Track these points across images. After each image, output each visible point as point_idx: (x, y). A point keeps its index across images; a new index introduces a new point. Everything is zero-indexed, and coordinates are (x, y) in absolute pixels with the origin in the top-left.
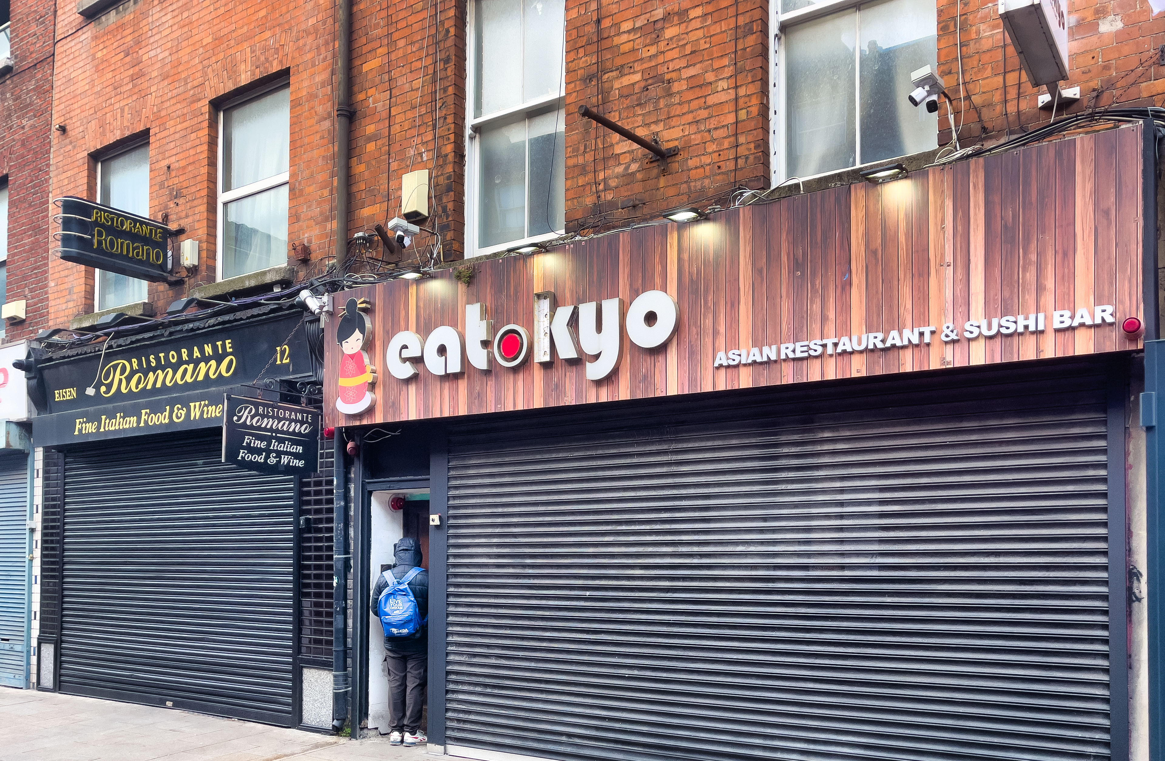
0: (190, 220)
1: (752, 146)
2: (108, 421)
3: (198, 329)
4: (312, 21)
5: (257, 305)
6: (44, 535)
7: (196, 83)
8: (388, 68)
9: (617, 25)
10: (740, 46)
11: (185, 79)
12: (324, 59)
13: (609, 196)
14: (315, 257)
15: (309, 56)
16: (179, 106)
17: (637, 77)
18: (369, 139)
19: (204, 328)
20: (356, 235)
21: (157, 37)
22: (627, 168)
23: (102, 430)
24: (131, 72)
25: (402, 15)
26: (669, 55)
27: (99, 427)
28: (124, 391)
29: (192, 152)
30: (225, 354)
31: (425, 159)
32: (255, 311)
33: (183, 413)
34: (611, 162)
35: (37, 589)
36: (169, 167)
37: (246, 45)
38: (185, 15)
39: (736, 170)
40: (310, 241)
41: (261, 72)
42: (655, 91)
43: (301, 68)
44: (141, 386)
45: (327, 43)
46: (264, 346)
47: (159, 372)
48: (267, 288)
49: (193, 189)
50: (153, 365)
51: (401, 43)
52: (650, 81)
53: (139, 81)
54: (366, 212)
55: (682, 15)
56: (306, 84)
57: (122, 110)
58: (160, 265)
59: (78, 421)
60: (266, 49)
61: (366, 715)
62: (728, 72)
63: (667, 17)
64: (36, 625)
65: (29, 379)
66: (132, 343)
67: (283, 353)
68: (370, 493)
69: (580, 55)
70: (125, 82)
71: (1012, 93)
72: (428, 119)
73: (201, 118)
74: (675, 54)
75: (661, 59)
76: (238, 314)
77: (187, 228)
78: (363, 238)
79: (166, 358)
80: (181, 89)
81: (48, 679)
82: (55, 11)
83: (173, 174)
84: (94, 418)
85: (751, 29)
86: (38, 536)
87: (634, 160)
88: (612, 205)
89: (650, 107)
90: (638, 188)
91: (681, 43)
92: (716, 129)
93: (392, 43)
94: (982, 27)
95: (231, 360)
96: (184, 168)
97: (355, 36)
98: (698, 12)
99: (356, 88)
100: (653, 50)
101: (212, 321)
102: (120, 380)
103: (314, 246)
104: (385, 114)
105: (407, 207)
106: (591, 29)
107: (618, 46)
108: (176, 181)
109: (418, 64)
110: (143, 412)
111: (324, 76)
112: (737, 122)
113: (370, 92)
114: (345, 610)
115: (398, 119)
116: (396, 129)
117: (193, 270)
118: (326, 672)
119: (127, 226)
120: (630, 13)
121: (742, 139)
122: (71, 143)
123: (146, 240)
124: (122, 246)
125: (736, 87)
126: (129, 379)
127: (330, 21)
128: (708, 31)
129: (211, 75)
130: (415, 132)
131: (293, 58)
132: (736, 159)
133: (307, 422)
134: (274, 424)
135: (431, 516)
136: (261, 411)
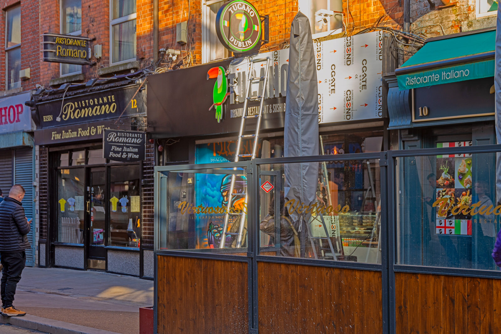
0: (98, 34)
2: (65, 133)
3: (101, 90)
5: (124, 79)
19: (104, 89)
20: (161, 50)
23: (63, 138)
27: (61, 136)
28: (72, 118)
31: (186, 16)
32: (122, 83)
33: (95, 131)
36: (89, 7)
40: (145, 49)
44: (79, 116)
46: (127, 99)
47: (86, 109)
48: (129, 71)
50: (84, 106)
54: (165, 38)
58: (85, 58)
59: (53, 133)
64: (37, 233)
65: (32, 111)
67: (134, 103)
71: (362, 13)
76: (117, 83)
77: (97, 38)
79: (89, 102)
83: (91, 10)
84: (59, 132)
86: (38, 190)
95: (114, 105)
96: (95, 7)
101: (106, 86)
102: (71, 112)
103: (147, 51)
105: (179, 40)
110: (79, 129)
117: (99, 59)
119: (70, 42)
123: (79, 47)
124: (69, 52)
126: (74, 112)
130: (181, 2)
133: (140, 138)
134: (125, 140)
135: (188, 179)
136: (119, 134)
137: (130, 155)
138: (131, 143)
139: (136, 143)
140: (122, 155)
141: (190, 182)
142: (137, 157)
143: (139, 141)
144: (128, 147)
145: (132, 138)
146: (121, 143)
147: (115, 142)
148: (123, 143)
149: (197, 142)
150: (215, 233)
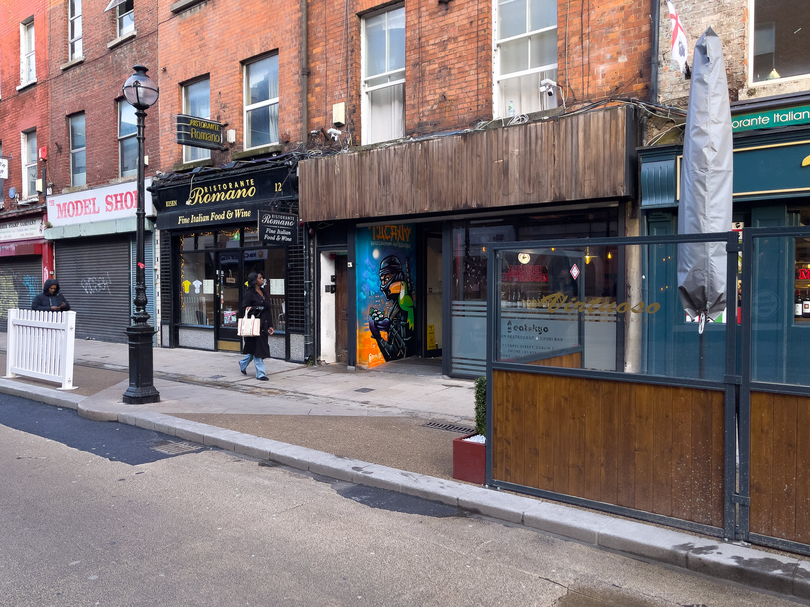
0: (231, 119)
1: (484, 100)
2: (195, 218)
3: (237, 174)
4: (288, 27)
5: (265, 163)
6: (161, 272)
7: (232, 52)
8: (324, 52)
9: (428, 41)
10: (479, 56)
11: (227, 50)
12: (295, 45)
13: (425, 120)
14: (292, 140)
15: (287, 44)
16: (224, 63)
17: (437, 66)
18: (317, 86)
19: (240, 173)
20: (312, 132)
21: (212, 27)
22: (432, 107)
23: (192, 222)
24: (199, 43)
25: (331, 27)
26: (450, 57)
27: (190, 220)
28: (200, 202)
29: (231, 86)
30: (251, 186)
31: (343, 97)
32: (264, 166)
33: (232, 214)
34: (425, 104)
35: (159, 298)
36: (220, 93)
37: (257, 35)
38: (226, 17)
39: (477, 111)
40: (289, 133)
41: (265, 49)
42: (444, 72)
43: (284, 49)
44: (209, 200)
45: (296, 37)
46: (269, 183)
47: (218, 193)
48: (270, 154)
49: (232, 104)
50: (215, 190)
51: (331, 41)
52: (442, 68)
53: (203, 48)
54: (315, 120)
55: (455, 39)
56: (286, 57)
57: (196, 63)
58: (218, 143)
59: (180, 217)
60: (266, 38)
61: (320, 354)
62: (474, 67)
63: (449, 39)
64: (159, 316)
65: (153, 196)
66: (205, 179)
67: (278, 186)
68: (320, 252)
69: (412, 54)
70: (196, 48)
71: (586, 86)
72: (344, 78)
73: (235, 70)
74: (452, 56)
75: (446, 58)
76: (256, 167)
77: (229, 123)
78: (315, 133)
79: (222, 187)
80: (225, 54)
81: (166, 342)
82: (158, 8)
83: (222, 96)
84: (188, 216)
85: (484, 49)
86: (159, 273)
87: (435, 104)
88: (426, 123)
89: (442, 80)
90: (437, 116)
91: (455, 52)
92: (470, 92)
93: (327, 41)
94: (575, 56)
95: (253, 189)
96: (227, 93)
97: (310, 36)
98: (462, 38)
99: (310, 61)
100: (443, 54)
101: (244, 170)
102: (199, 197)
103: (292, 134)
104: (324, 74)
105: (335, 121)
106: (416, 42)
107: (428, 51)
108: (224, 99)
109: (339, 52)
110: (212, 213)
111: (295, 53)
112: (478, 90)
113: (317, 63)
114: (310, 306)
115: (330, 77)
116: (329, 82)
117: (232, 145)
118: (301, 335)
119: (204, 126)
120: (433, 36)
121: (480, 97)
122: (169, 77)
123: (212, 131)
124: (203, 136)
125: (478, 74)
126: (203, 197)
127: (297, 27)
128: (466, 47)
129: (240, 49)
130: (337, 83)
131: (280, 44)
132: (478, 106)
133: (292, 220)
134: (278, 222)
135: (348, 263)
136: (273, 216)
137: (283, 238)
138: (284, 226)
139: (289, 226)
140: (276, 237)
141: (351, 266)
142: (290, 240)
143: (291, 224)
144: (282, 230)
145: (285, 220)
146: (275, 225)
147: (269, 224)
148: (277, 225)
149: (358, 225)
150: (375, 317)
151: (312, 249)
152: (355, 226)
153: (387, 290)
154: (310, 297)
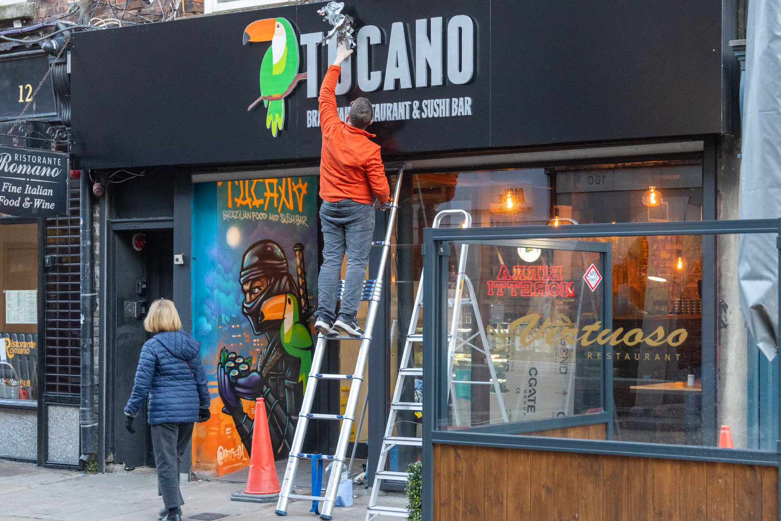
46: (7, 83)
48: (7, 23)
61: (113, 450)
67: (26, 91)
68: (114, 233)
114: (92, 346)
118: (73, 409)
133: (57, 166)
134: (27, 169)
135: (176, 256)
136: (16, 158)
137: (37, 203)
138: (40, 177)
139: (50, 178)
140: (22, 201)
141: (181, 262)
142: (51, 206)
143: (54, 173)
144: (34, 185)
145: (42, 165)
146: (20, 175)
147: (9, 174)
148: (25, 175)
149: (197, 178)
150: (231, 369)
151: (97, 226)
152: (190, 178)
153: (255, 314)
154: (92, 326)
